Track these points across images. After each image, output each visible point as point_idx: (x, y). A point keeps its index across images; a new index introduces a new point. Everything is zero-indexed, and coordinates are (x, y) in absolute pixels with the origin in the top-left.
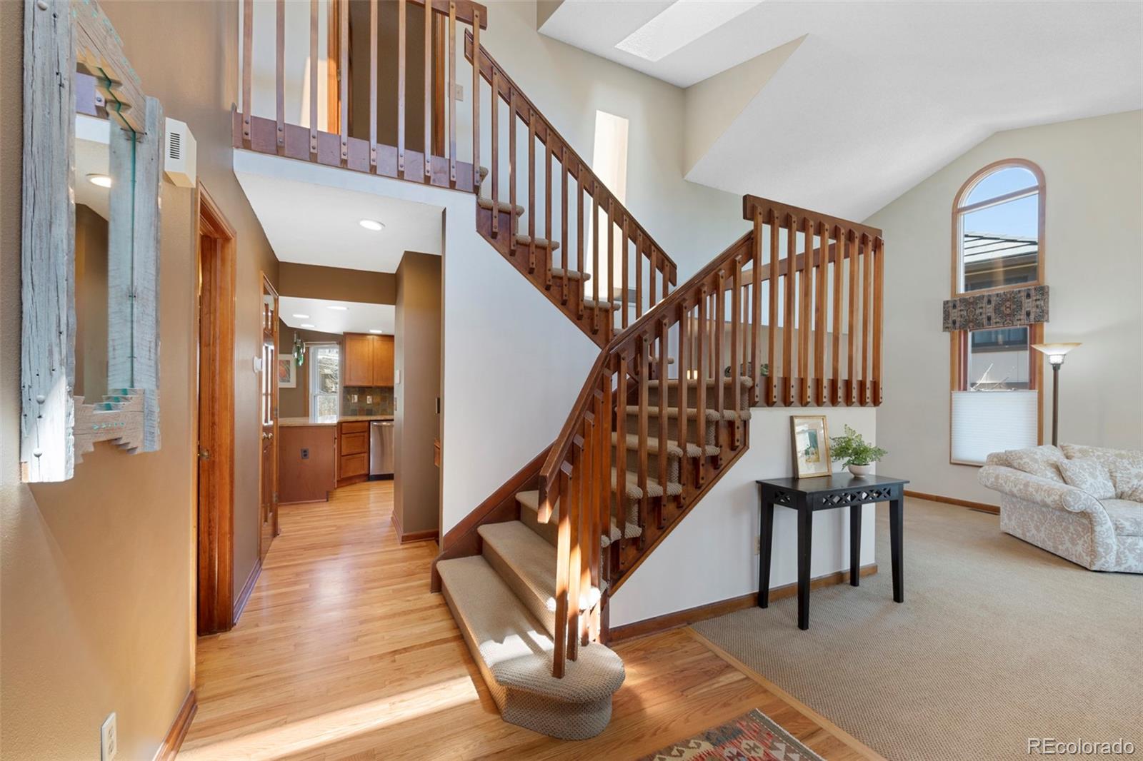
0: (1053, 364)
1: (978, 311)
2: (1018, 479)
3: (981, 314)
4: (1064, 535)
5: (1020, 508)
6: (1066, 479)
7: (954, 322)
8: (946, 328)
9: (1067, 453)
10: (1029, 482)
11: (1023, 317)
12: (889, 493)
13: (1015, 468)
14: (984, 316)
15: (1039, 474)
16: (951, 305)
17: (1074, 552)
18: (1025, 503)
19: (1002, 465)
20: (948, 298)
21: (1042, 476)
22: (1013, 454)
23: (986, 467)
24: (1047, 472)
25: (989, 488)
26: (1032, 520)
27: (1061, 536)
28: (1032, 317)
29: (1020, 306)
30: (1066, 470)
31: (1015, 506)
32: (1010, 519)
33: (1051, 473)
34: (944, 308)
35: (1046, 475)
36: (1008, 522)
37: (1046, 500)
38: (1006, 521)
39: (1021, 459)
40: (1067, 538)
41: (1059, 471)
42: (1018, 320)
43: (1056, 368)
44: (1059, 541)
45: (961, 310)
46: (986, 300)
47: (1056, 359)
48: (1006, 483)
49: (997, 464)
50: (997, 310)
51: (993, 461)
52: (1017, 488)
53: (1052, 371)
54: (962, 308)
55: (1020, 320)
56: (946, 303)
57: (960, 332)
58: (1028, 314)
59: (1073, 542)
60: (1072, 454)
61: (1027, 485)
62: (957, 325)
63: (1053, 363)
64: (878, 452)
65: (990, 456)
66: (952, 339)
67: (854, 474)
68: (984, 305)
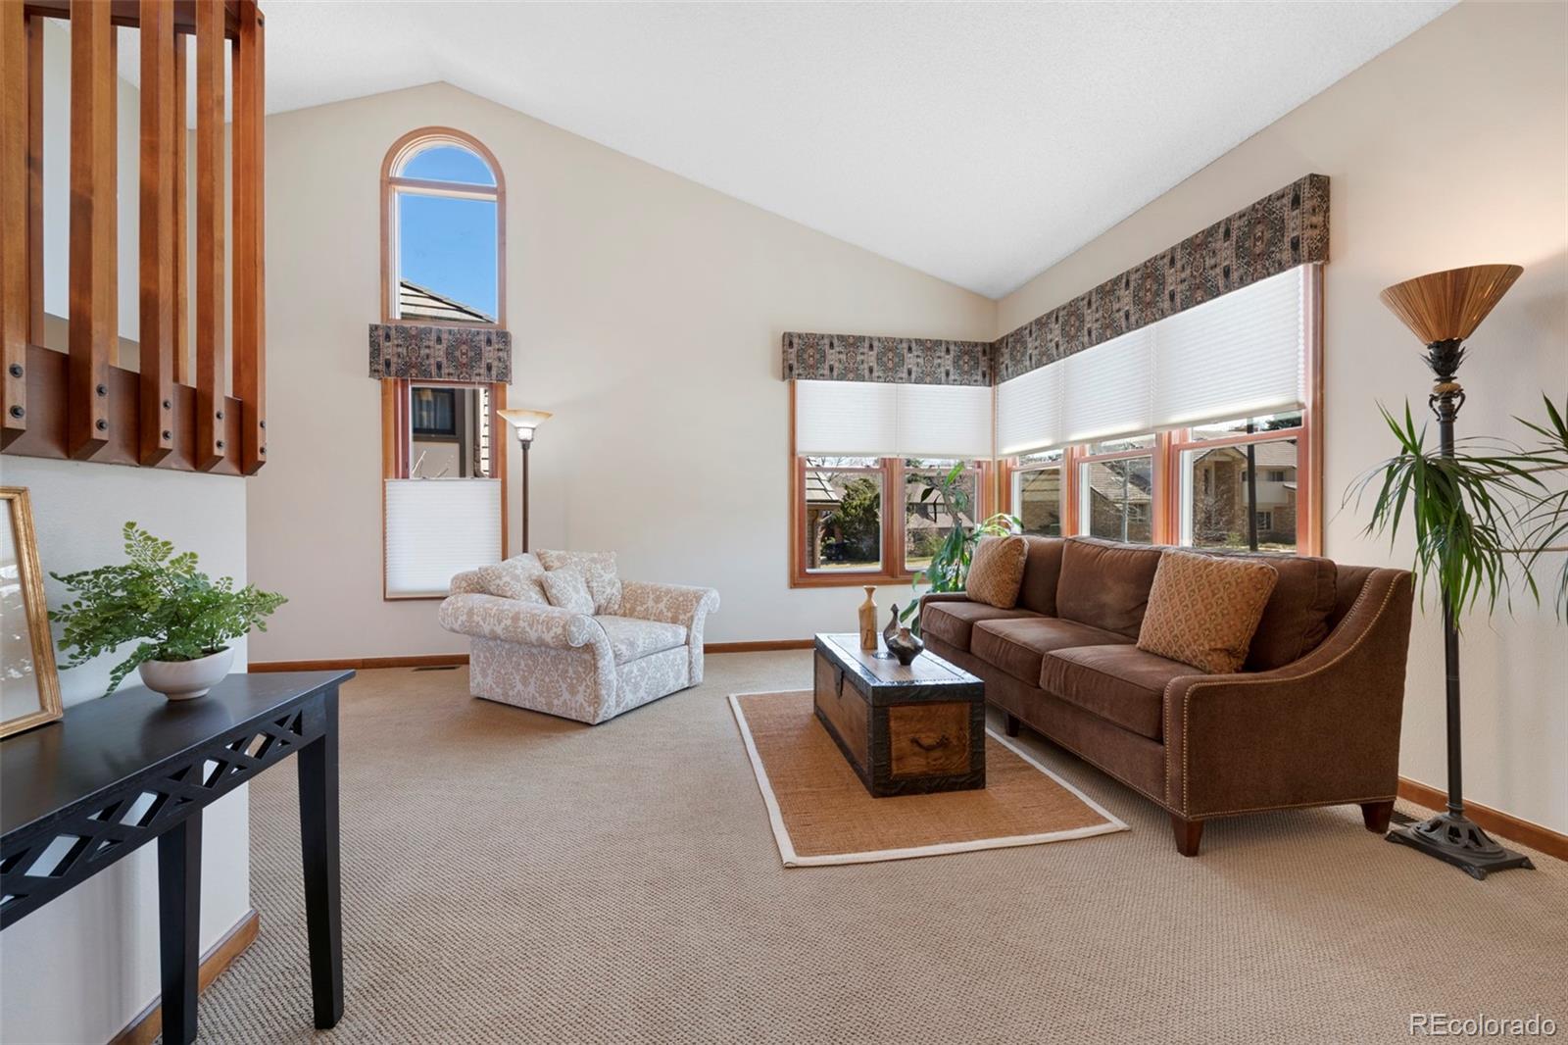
0: (522, 441)
1: (424, 352)
2: (503, 611)
3: (428, 356)
4: (561, 683)
5: (500, 654)
6: (551, 599)
7: (388, 364)
8: (374, 372)
9: (546, 562)
10: (518, 613)
11: (483, 371)
12: (297, 726)
13: (492, 594)
14: (432, 361)
15: (523, 598)
16: (381, 332)
17: (573, 705)
18: (507, 646)
19: (472, 591)
20: (378, 322)
21: (526, 600)
22: (489, 571)
23: (451, 599)
24: (531, 593)
25: (457, 632)
26: (518, 670)
27: (557, 686)
28: (494, 372)
29: (479, 355)
30: (552, 587)
31: (493, 653)
32: (485, 675)
33: (535, 594)
34: (371, 336)
35: (531, 597)
36: (481, 680)
37: (495, 628)
38: (479, 678)
39: (500, 578)
40: (564, 686)
41: (543, 588)
42: (477, 375)
43: (525, 445)
44: (554, 693)
45: (398, 346)
46: (434, 337)
47: (525, 434)
48: (484, 620)
49: (467, 592)
50: (449, 354)
51: (460, 588)
52: (503, 625)
53: (522, 451)
54: (400, 342)
55: (480, 375)
56: (374, 329)
57: (396, 383)
58: (489, 368)
59: (573, 691)
60: (551, 564)
61: (516, 618)
62: (393, 368)
63: (522, 438)
64: (259, 603)
65: (455, 579)
66: (384, 393)
67: (166, 693)
68: (431, 344)
